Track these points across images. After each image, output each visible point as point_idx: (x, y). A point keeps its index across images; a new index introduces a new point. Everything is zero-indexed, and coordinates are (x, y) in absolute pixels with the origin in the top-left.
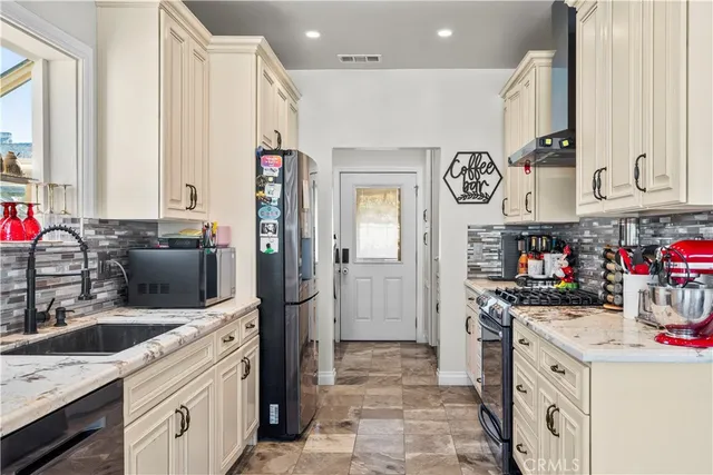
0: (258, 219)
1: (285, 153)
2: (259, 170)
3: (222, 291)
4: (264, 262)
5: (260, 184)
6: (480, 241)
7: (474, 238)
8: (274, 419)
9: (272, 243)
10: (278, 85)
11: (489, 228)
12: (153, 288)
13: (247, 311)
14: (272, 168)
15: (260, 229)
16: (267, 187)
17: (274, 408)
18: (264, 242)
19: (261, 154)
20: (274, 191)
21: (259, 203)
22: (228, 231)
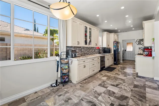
1: (116, 42)
2: (114, 43)
3: (111, 52)
4: (114, 50)
5: (114, 44)
6: (140, 49)
7: (140, 48)
8: (115, 63)
9: (115, 49)
10: (116, 35)
11: (142, 47)
12: (106, 52)
13: (113, 54)
14: (115, 43)
15: (114, 48)
19: (114, 42)
20: (115, 45)
21: (114, 46)
22: (111, 48)
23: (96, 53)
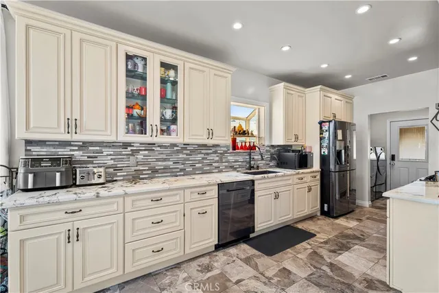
0: (321, 144)
1: (330, 122)
2: (321, 128)
3: (309, 166)
4: (323, 157)
5: (321, 132)
8: (326, 209)
9: (327, 152)
12: (284, 163)
13: (316, 172)
14: (325, 127)
15: (321, 147)
16: (324, 134)
17: (326, 205)
18: (322, 151)
19: (321, 123)
20: (326, 135)
21: (321, 139)
22: (311, 147)
23: (232, 167)
